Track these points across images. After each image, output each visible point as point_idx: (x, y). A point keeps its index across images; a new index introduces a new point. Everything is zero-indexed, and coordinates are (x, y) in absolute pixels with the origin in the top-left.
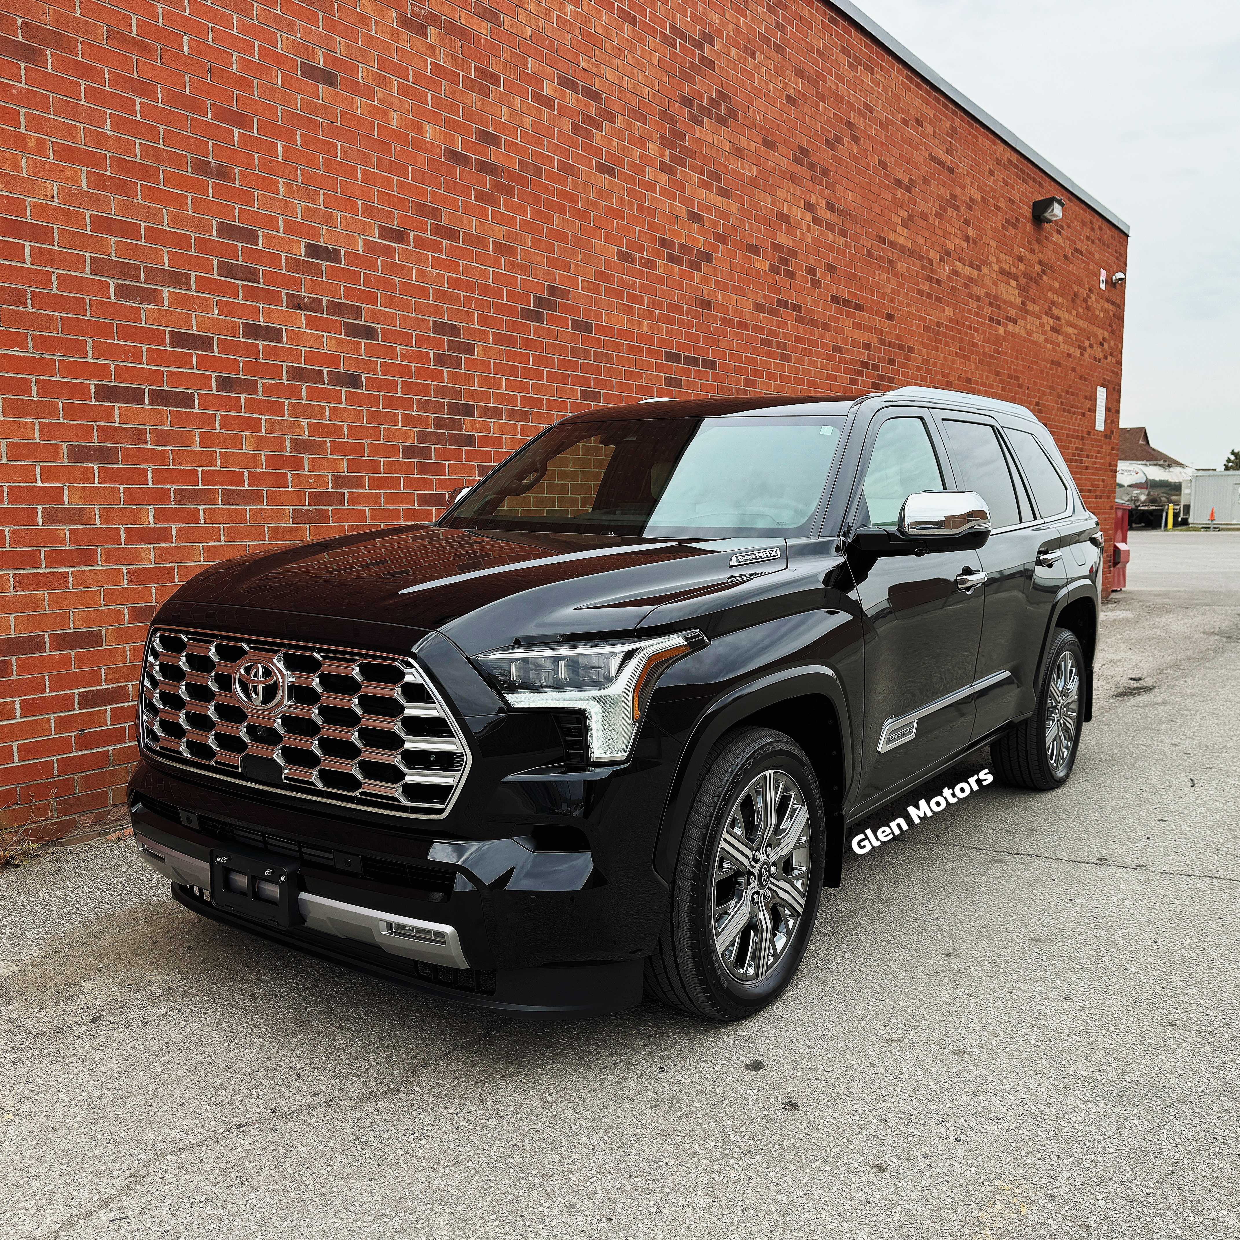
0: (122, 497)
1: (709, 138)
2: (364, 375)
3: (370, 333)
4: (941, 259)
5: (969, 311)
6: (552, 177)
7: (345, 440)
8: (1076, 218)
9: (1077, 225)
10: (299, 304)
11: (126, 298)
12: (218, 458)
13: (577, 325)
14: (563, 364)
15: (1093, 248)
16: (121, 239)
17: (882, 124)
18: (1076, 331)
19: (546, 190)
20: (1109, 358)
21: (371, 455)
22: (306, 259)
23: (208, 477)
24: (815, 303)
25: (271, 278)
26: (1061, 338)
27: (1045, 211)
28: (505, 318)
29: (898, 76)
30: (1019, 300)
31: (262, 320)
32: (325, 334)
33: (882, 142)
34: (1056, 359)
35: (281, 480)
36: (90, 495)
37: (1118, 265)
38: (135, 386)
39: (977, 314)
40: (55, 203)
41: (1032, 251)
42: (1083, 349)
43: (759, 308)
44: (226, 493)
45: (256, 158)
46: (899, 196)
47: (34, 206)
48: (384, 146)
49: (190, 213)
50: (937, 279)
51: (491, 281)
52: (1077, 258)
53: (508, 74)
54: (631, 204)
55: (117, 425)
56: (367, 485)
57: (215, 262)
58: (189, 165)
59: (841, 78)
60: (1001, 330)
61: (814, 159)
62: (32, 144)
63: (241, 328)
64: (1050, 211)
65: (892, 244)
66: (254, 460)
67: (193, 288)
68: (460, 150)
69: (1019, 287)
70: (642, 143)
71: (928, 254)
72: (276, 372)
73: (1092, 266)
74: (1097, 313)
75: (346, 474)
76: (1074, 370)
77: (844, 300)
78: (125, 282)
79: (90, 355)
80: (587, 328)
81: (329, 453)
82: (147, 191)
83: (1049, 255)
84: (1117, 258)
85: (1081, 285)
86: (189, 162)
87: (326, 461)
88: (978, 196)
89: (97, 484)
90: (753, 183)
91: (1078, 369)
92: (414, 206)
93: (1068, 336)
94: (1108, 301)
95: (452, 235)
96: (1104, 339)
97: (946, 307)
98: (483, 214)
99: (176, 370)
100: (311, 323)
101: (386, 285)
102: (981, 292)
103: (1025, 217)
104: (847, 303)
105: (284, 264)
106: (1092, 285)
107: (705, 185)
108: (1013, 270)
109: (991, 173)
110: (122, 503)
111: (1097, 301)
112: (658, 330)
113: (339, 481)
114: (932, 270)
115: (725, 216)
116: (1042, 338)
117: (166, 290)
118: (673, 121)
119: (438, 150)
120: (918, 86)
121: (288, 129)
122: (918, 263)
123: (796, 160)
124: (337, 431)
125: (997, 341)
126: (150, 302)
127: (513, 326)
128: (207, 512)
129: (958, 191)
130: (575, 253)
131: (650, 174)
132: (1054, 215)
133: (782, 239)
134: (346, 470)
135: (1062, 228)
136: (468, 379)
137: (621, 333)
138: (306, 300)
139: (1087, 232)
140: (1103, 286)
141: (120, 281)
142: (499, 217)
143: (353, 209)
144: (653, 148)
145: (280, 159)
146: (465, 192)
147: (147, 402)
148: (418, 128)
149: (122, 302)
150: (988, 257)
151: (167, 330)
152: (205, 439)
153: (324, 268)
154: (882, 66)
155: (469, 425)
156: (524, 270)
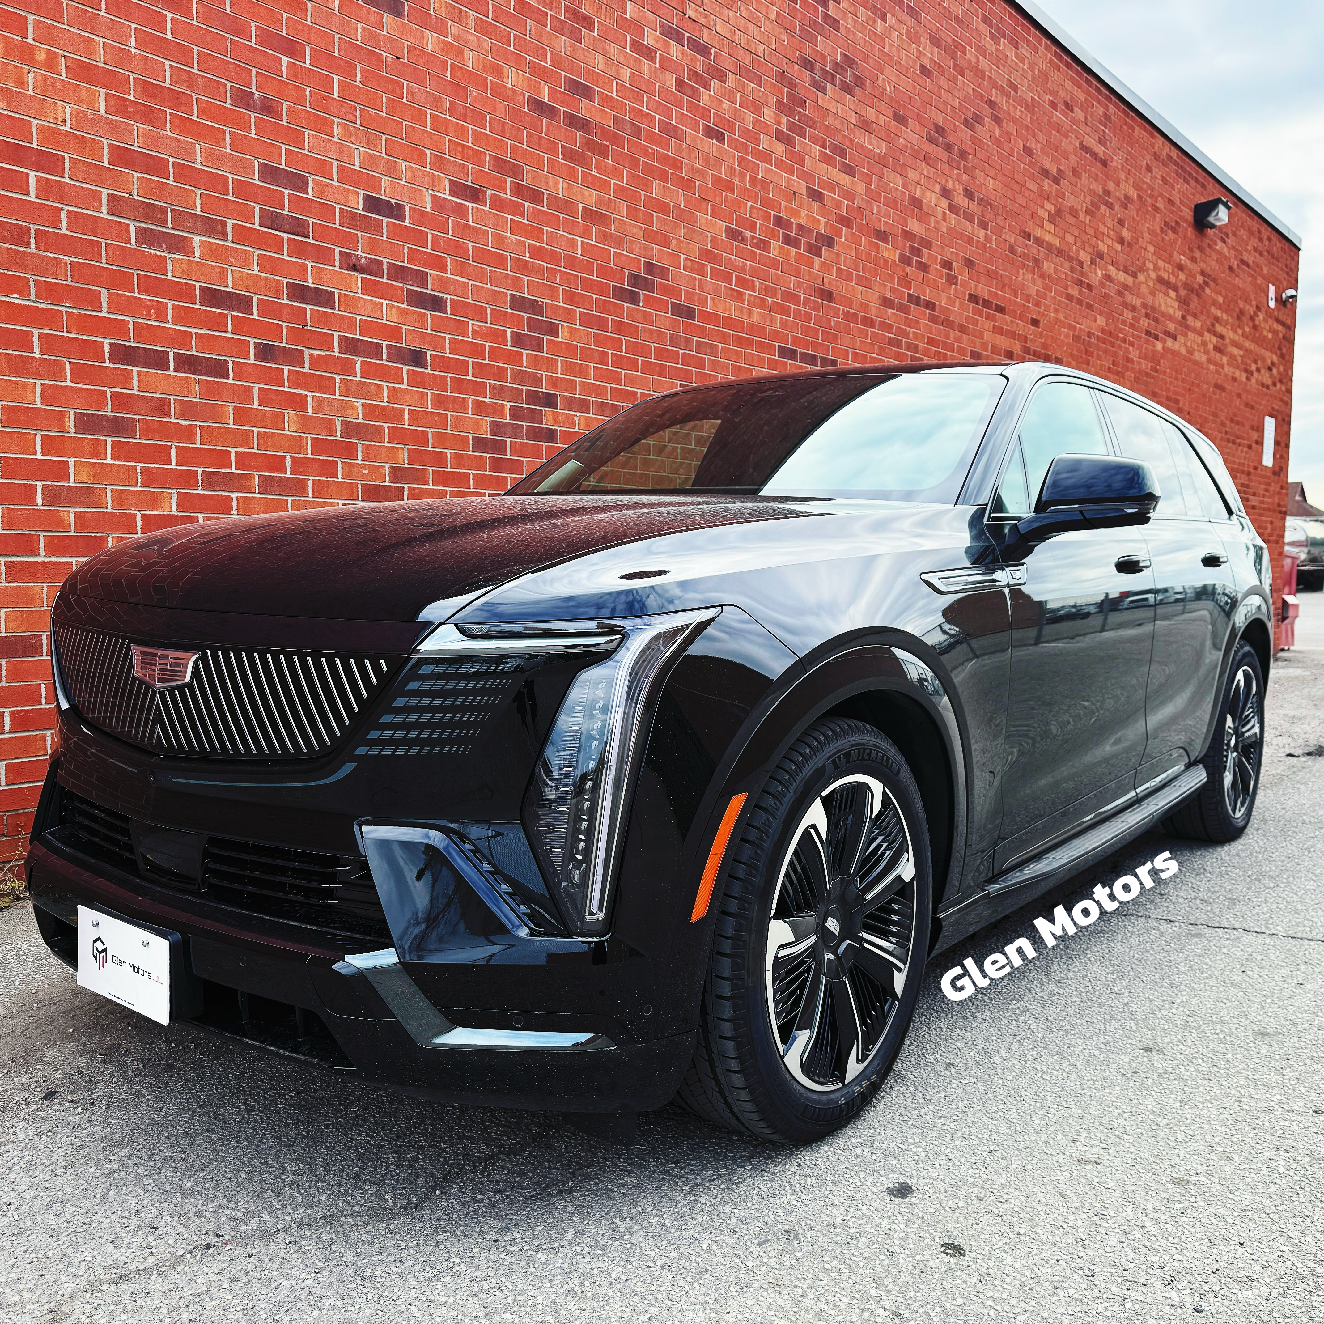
0: (139, 477)
1: (832, 107)
2: (429, 353)
3: (437, 304)
4: (1093, 262)
5: (1124, 322)
6: (651, 137)
7: (406, 426)
8: (1242, 226)
9: (1243, 233)
10: (354, 265)
11: (150, 244)
12: (256, 438)
13: (678, 310)
14: (661, 354)
15: (1261, 260)
16: (145, 175)
17: (1027, 105)
18: (1241, 353)
19: (646, 153)
20: (1278, 385)
21: (436, 445)
22: (365, 213)
23: (242, 460)
24: (951, 302)
25: (322, 233)
26: (1225, 359)
27: (1208, 214)
28: (595, 296)
29: (1046, 54)
30: (1179, 314)
31: (310, 281)
32: (385, 302)
33: (1027, 126)
34: (1220, 382)
35: (330, 469)
36: (100, 472)
37: (1288, 282)
38: (158, 348)
39: (1132, 326)
40: (67, 128)
41: (1193, 260)
42: (1249, 373)
43: (887, 303)
44: (264, 479)
45: (308, 93)
46: (1046, 187)
47: (41, 129)
48: (458, 89)
49: (228, 150)
50: (1088, 284)
51: (579, 252)
52: (1243, 271)
53: (603, 17)
54: (742, 175)
55: (135, 392)
56: (431, 480)
57: (257, 211)
58: (228, 95)
59: (982, 51)
60: (1159, 346)
61: (951, 139)
62: (41, 57)
63: (285, 289)
64: (1214, 213)
65: (1038, 241)
66: (298, 444)
67: (230, 238)
68: (546, 101)
69: (1179, 299)
70: (756, 107)
71: (1078, 255)
72: (325, 342)
73: (1259, 280)
74: (1265, 333)
75: (406, 465)
76: (1239, 396)
77: (984, 300)
78: (149, 226)
79: (105, 309)
80: (690, 314)
81: (386, 440)
82: (177, 122)
83: (1212, 265)
84: (1287, 274)
85: (1247, 300)
86: (228, 92)
87: (383, 451)
88: (1134, 194)
89: (109, 461)
90: (882, 161)
91: (1244, 396)
92: (492, 162)
93: (1232, 357)
94: (1278, 321)
95: (536, 196)
96: (1273, 363)
97: (1098, 317)
98: (571, 176)
99: (207, 332)
100: (368, 287)
101: (458, 250)
102: (1137, 302)
103: (1186, 221)
104: (986, 304)
105: (337, 218)
106: (1260, 302)
107: (826, 159)
108: (1173, 279)
109: (1149, 169)
110: (139, 484)
111: (1265, 320)
112: (771, 320)
113: (397, 473)
114: (1082, 274)
115: (850, 195)
116: (1204, 358)
117: (197, 239)
118: (792, 85)
119: (521, 98)
120: (1068, 65)
121: (347, 62)
122: (1067, 264)
123: (931, 140)
124: (397, 416)
125: (1155, 358)
126: (178, 250)
127: (604, 307)
128: (241, 501)
129: (1111, 186)
130: (677, 226)
131: (765, 142)
132: (1219, 220)
133: (914, 226)
134: (406, 462)
135: (1227, 235)
136: (551, 364)
137: (729, 322)
138: (363, 260)
139: (1254, 242)
140: (1272, 304)
141: (143, 225)
142: (590, 179)
143: (420, 159)
144: (768, 114)
145: (336, 96)
146: (552, 149)
147: (172, 368)
148: (498, 71)
149: (144, 248)
150: (1145, 262)
151: (198, 285)
152: (241, 415)
153: (385, 225)
154: (1028, 41)
155: (550, 418)
156: (619, 243)
